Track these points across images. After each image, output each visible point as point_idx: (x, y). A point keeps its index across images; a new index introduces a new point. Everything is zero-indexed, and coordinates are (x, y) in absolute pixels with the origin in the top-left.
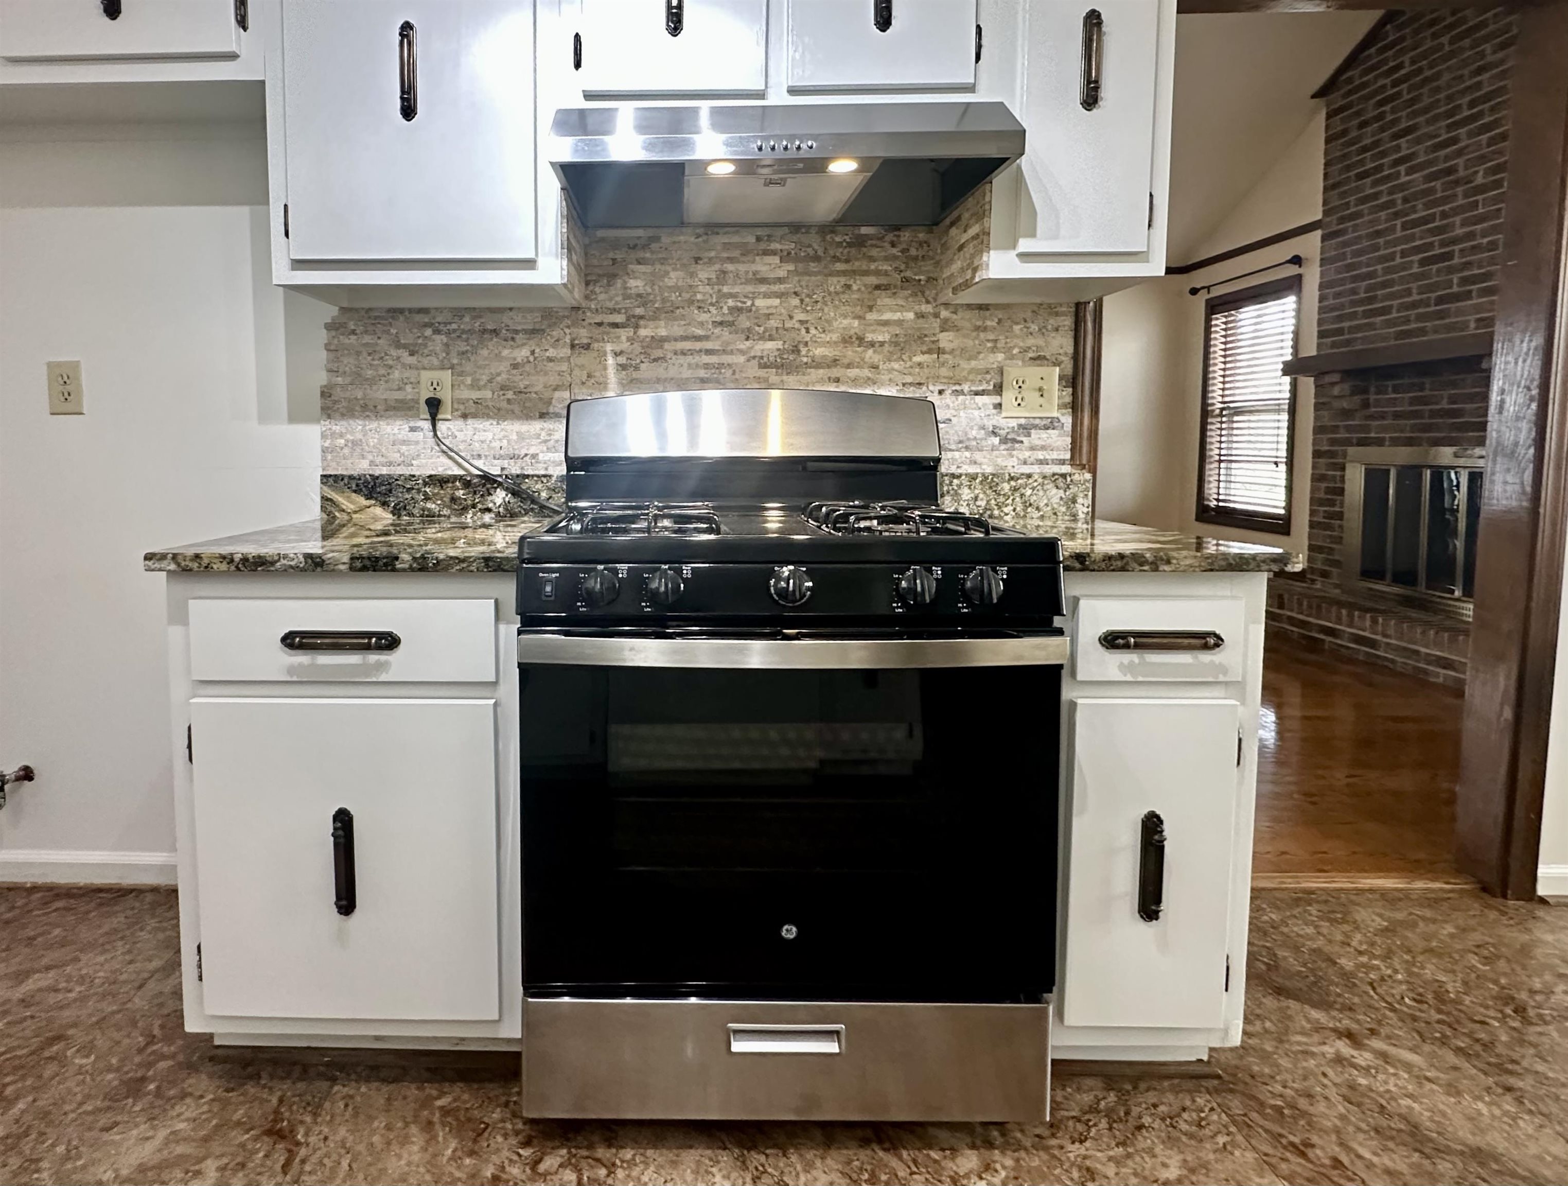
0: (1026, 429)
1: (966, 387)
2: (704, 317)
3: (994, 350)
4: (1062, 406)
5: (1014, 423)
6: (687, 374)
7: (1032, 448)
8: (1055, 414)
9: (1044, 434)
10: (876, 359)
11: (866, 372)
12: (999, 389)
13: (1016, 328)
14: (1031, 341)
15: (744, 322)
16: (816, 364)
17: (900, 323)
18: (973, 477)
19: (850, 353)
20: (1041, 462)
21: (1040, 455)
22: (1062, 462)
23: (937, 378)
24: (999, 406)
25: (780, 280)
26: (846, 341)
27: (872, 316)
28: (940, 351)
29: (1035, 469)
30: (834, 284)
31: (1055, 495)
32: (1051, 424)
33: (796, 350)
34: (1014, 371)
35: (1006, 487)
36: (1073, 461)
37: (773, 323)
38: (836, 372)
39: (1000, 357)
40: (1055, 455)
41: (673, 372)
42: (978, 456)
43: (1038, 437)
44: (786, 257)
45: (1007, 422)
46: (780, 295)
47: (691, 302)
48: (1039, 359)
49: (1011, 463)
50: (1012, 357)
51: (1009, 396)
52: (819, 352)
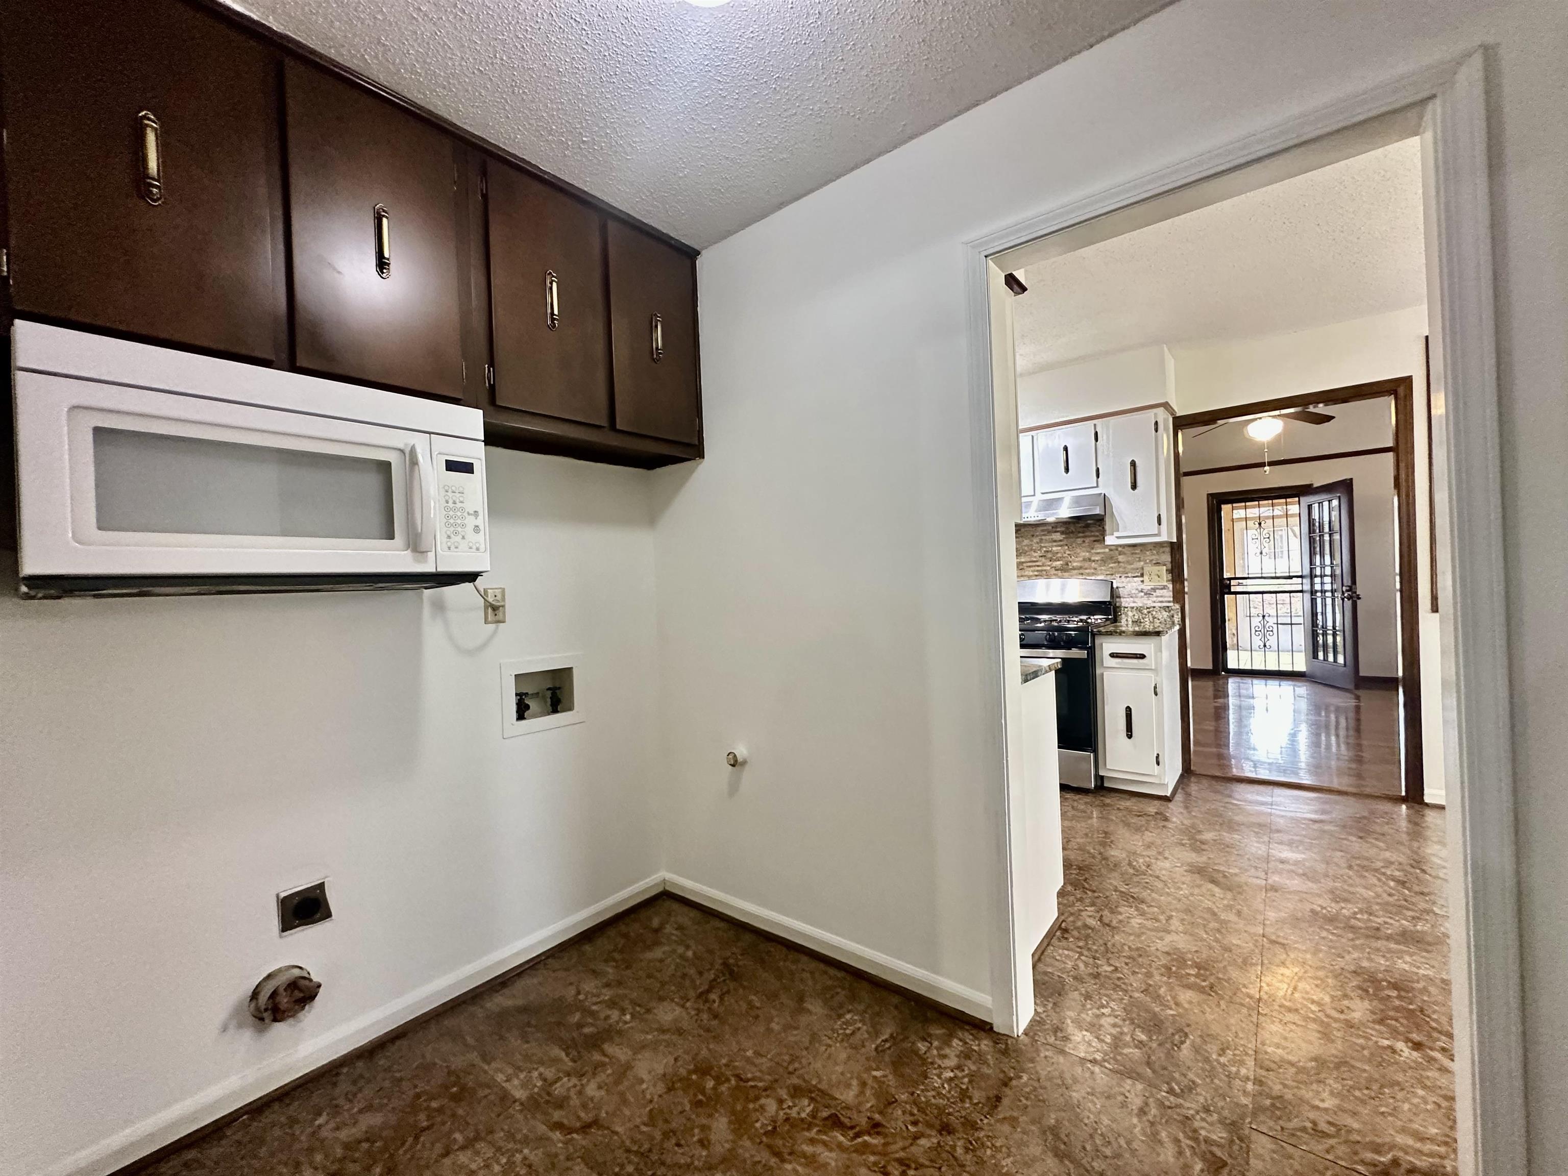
0: (1154, 590)
1: (1130, 575)
2: (1035, 554)
3: (1140, 561)
4: (1168, 581)
5: (1149, 588)
6: (1031, 573)
7: (1157, 597)
8: (1165, 584)
9: (1161, 591)
10: (1096, 566)
11: (1093, 571)
12: (1142, 575)
13: (1148, 553)
14: (1154, 557)
15: (1049, 555)
16: (1074, 569)
17: (1103, 553)
18: (1133, 608)
19: (1086, 564)
20: (1161, 602)
21: (1161, 599)
22: (1169, 602)
23: (1119, 572)
24: (1142, 581)
25: (1061, 541)
26: (1084, 560)
27: (1093, 551)
28: (1119, 562)
29: (1160, 604)
30: (1079, 541)
31: (1165, 614)
32: (1164, 588)
33: (1067, 564)
34: (1148, 569)
35: (1145, 611)
36: (1173, 602)
37: (1059, 555)
38: (1081, 571)
39: (1142, 563)
40: (1166, 599)
41: (1026, 573)
42: (1136, 600)
43: (1159, 593)
44: (1062, 533)
45: (1147, 586)
46: (1061, 546)
47: (1032, 550)
48: (1157, 564)
49: (1149, 603)
50: (1146, 563)
51: (1146, 578)
52: (1075, 564)
